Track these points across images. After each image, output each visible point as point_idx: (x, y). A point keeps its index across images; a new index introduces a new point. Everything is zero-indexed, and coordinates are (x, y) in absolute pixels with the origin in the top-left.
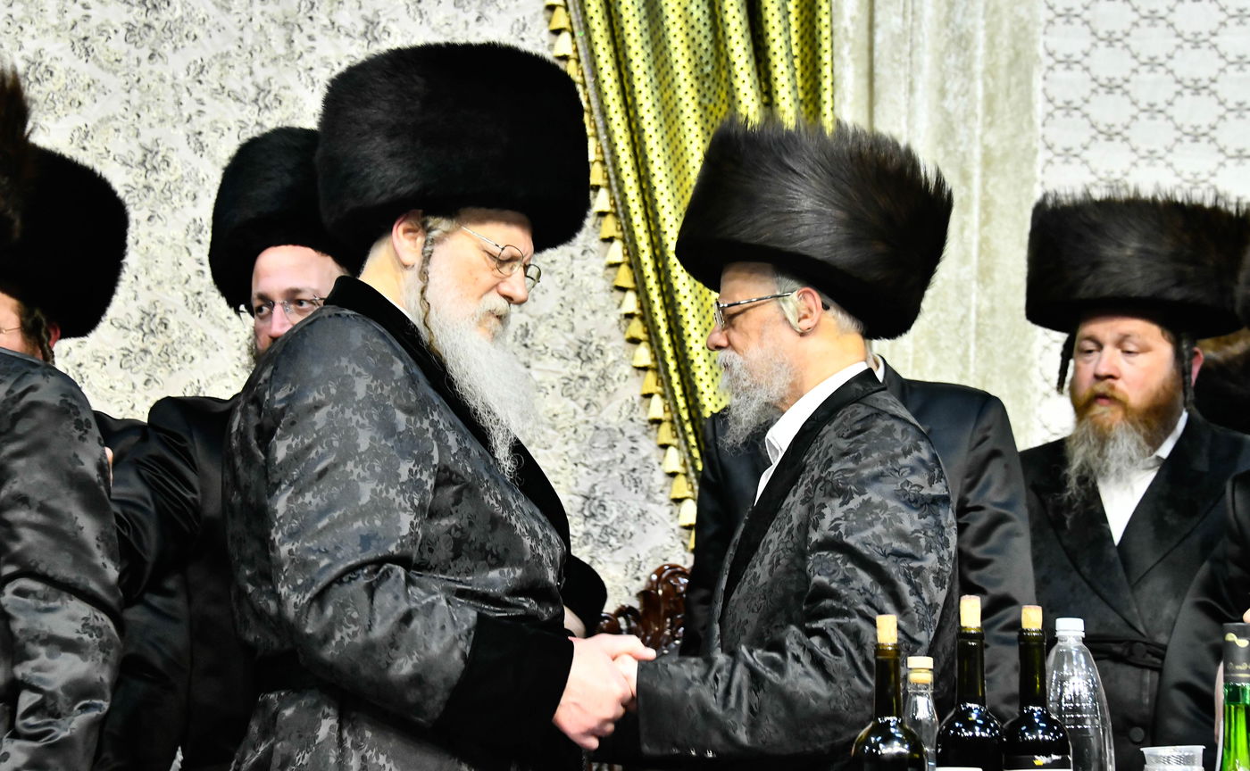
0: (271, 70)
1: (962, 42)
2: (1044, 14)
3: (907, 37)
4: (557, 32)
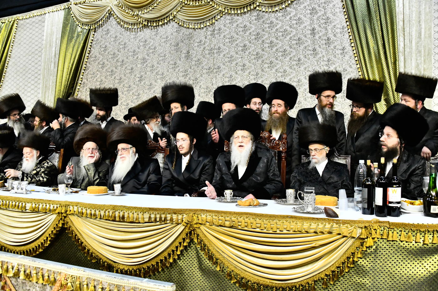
0: (315, 67)
1: (420, 52)
2: (433, 46)
3: (411, 52)
4: (355, 57)
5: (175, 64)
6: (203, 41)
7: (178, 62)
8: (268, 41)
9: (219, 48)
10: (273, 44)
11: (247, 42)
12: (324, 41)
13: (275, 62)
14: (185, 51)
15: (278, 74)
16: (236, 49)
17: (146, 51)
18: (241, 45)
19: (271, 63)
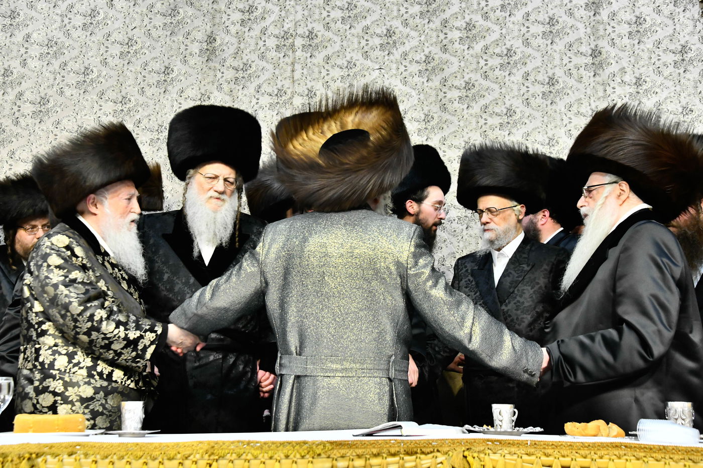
5: (167, 70)
6: (260, 10)
7: (178, 68)
8: (460, 23)
9: (311, 35)
10: (474, 32)
11: (397, 24)
12: (627, 26)
13: (480, 85)
14: (200, 36)
15: (490, 121)
16: (363, 43)
17: (59, 19)
18: (378, 31)
19: (469, 86)
